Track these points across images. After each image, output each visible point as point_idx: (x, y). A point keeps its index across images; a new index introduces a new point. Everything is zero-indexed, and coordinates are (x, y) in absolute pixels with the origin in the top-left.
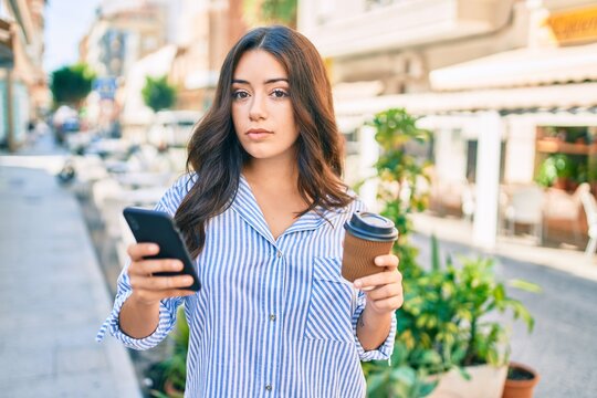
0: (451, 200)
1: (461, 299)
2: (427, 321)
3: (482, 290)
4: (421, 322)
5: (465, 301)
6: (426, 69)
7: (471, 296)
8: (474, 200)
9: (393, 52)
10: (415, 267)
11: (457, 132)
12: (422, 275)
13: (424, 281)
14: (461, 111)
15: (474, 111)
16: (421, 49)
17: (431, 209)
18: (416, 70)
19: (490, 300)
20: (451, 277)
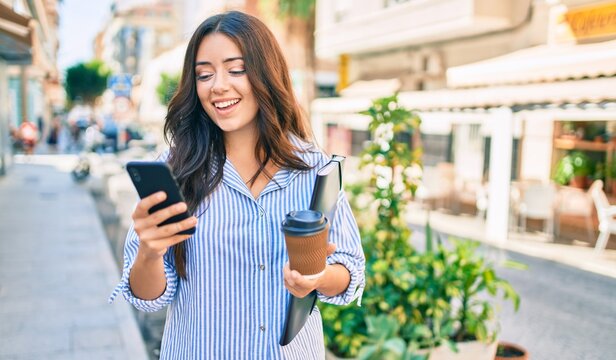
0: (466, 197)
1: (450, 276)
2: (418, 297)
3: (469, 268)
4: (413, 298)
5: (454, 279)
6: (444, 66)
7: (460, 273)
8: (487, 197)
9: (412, 49)
10: (407, 247)
11: (476, 127)
12: (413, 253)
13: (415, 260)
14: (474, 108)
15: (487, 107)
16: (439, 45)
17: (445, 207)
18: (434, 67)
19: (479, 280)
20: (441, 257)
